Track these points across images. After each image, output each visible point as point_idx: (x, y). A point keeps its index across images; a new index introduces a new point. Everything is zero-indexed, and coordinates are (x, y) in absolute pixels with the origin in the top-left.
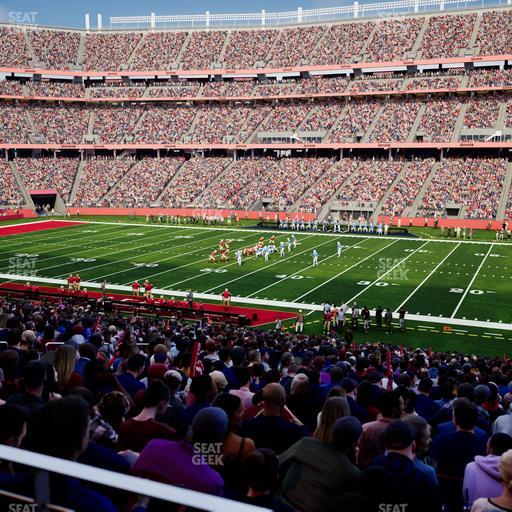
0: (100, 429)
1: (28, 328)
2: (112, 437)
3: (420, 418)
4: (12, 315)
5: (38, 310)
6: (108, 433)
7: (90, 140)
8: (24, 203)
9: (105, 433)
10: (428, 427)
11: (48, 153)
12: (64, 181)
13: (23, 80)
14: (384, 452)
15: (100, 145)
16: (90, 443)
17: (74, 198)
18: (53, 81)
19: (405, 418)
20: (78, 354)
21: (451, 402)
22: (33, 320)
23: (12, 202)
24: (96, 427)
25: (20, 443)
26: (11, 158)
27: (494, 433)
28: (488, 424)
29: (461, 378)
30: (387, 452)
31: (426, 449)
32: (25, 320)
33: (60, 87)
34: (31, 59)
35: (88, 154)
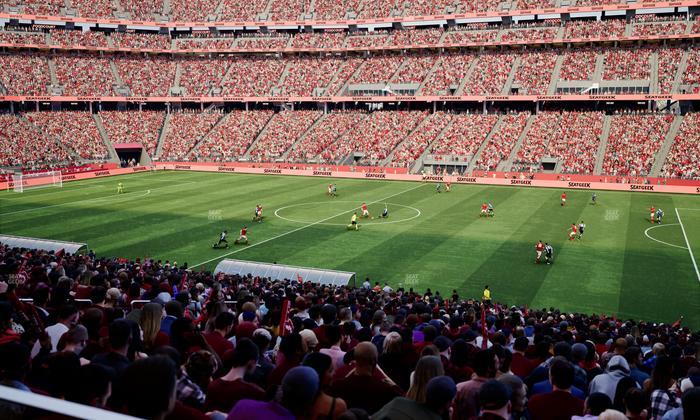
0: (187, 389)
1: (113, 285)
2: (199, 397)
3: (516, 377)
4: (97, 272)
5: (123, 267)
6: (195, 393)
7: (177, 92)
8: (108, 157)
9: (193, 393)
10: (524, 386)
11: (132, 106)
12: (150, 134)
13: (108, 31)
14: (478, 412)
15: (188, 97)
16: (176, 404)
17: (160, 152)
18: (138, 32)
19: (500, 377)
20: (164, 312)
21: (548, 361)
22: (118, 277)
23: (97, 156)
24: (183, 388)
25: (104, 403)
26: (95, 111)
27: (591, 392)
28: (585, 383)
29: (557, 337)
30: (481, 413)
31: (522, 409)
32: (111, 276)
33: (145, 38)
34: (115, 10)
35: (174, 106)
